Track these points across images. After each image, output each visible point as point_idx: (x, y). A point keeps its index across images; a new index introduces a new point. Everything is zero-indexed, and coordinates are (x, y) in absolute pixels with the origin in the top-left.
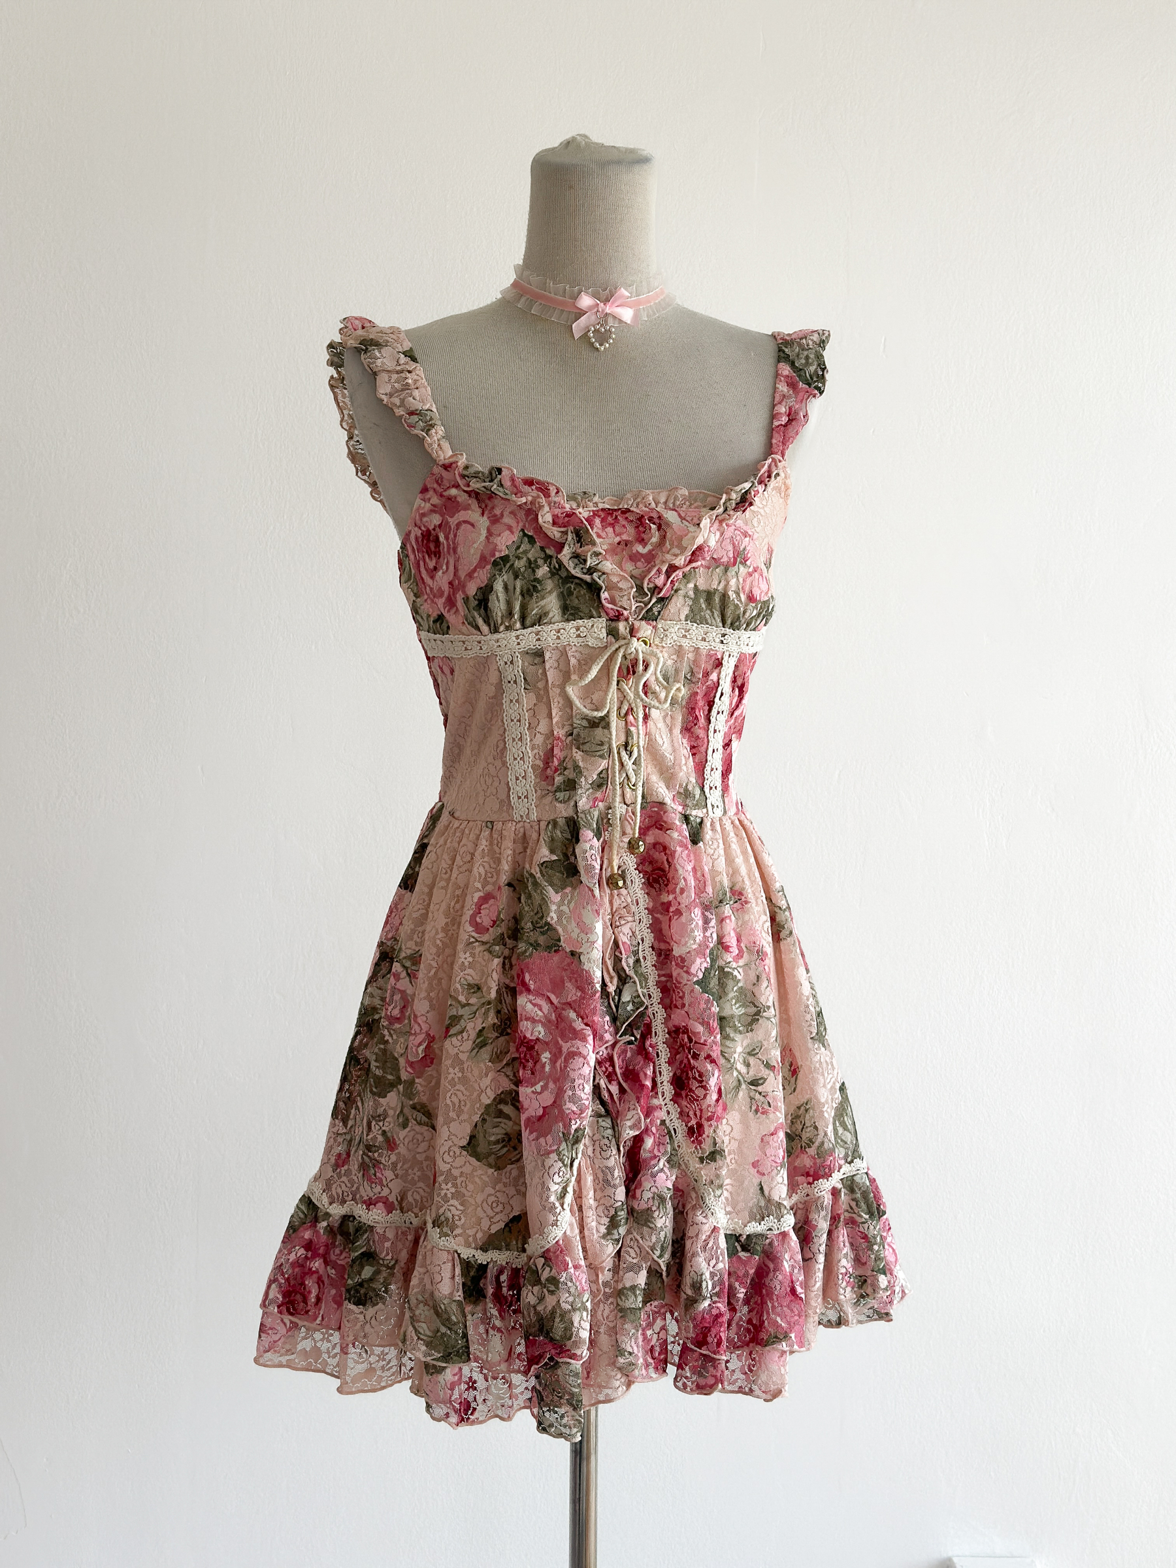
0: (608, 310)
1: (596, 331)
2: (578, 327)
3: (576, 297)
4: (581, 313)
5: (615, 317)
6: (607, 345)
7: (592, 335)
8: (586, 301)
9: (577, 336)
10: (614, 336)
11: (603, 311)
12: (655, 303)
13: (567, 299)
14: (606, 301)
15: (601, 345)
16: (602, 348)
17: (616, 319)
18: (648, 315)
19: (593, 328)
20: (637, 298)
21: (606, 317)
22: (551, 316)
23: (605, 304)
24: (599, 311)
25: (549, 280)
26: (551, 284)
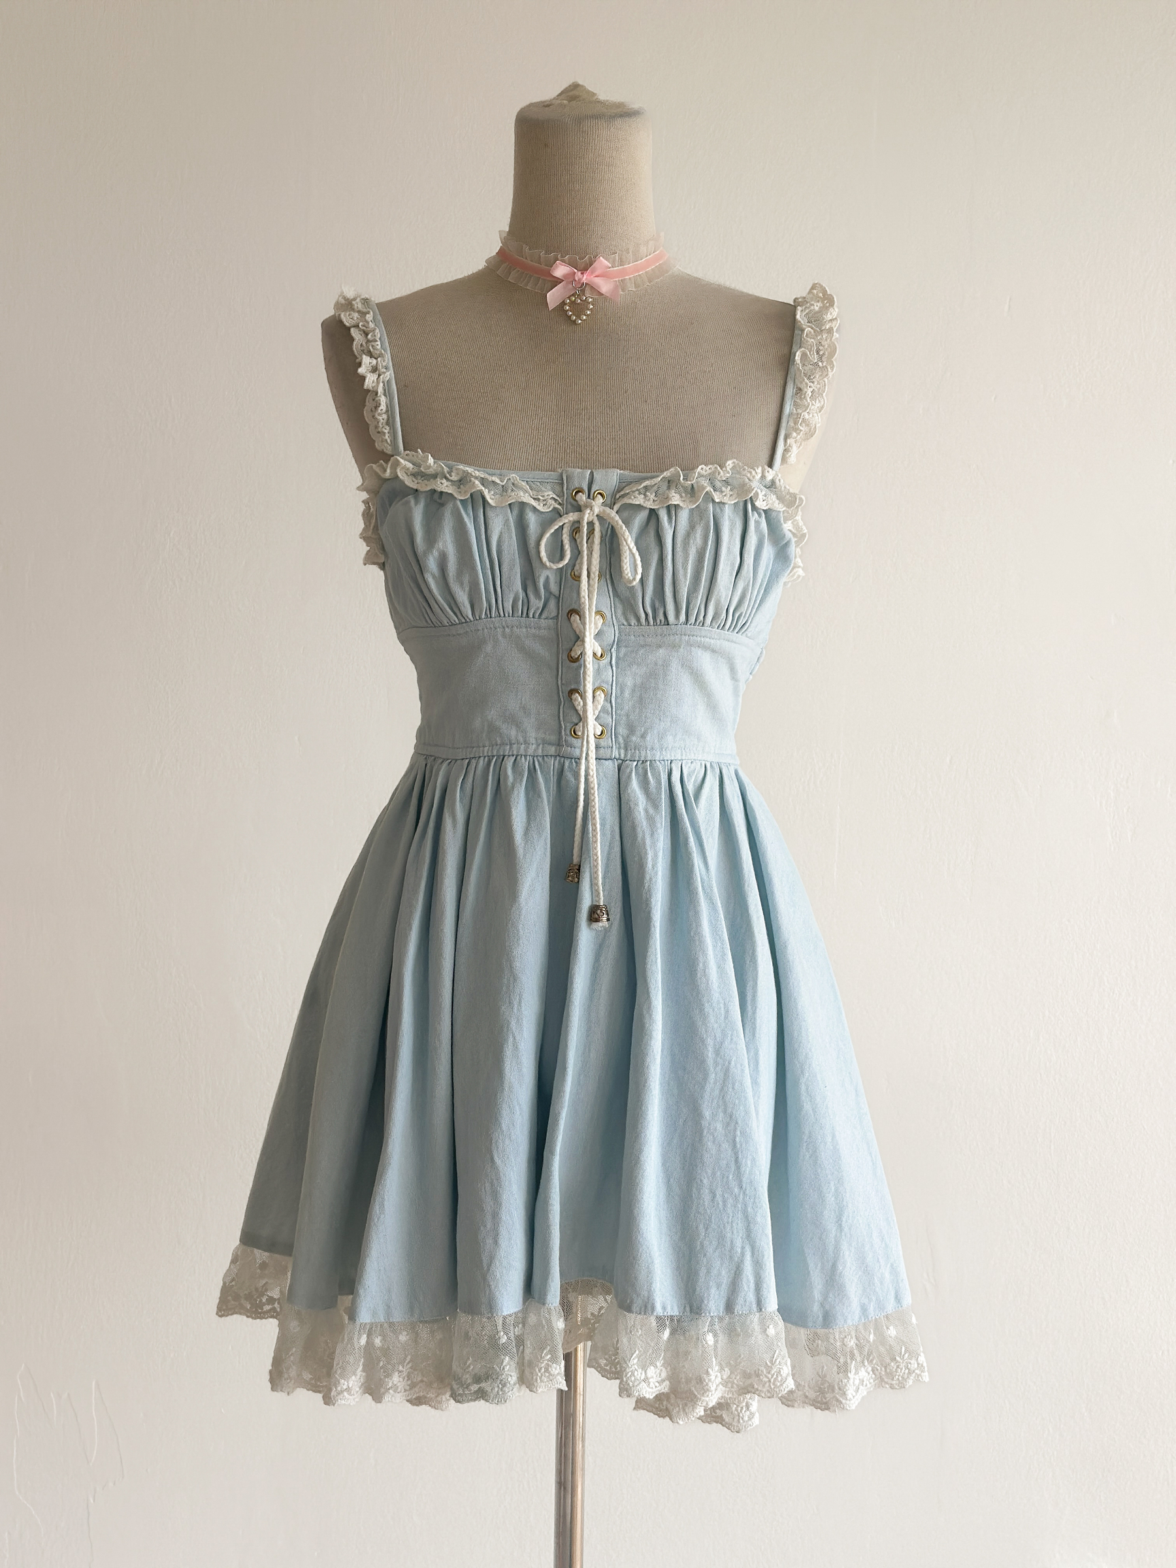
0: (585, 280)
1: (573, 303)
2: (554, 297)
3: (551, 264)
4: (557, 281)
5: (592, 288)
6: (585, 317)
7: (567, 306)
8: (560, 270)
9: (551, 306)
10: (591, 308)
11: (579, 280)
13: (543, 267)
14: (584, 270)
15: (578, 317)
16: (580, 321)
17: (594, 289)
18: (637, 286)
19: (568, 301)
20: (620, 267)
21: (583, 287)
22: (527, 285)
23: (582, 274)
24: (575, 281)
25: (524, 246)
26: (526, 249)
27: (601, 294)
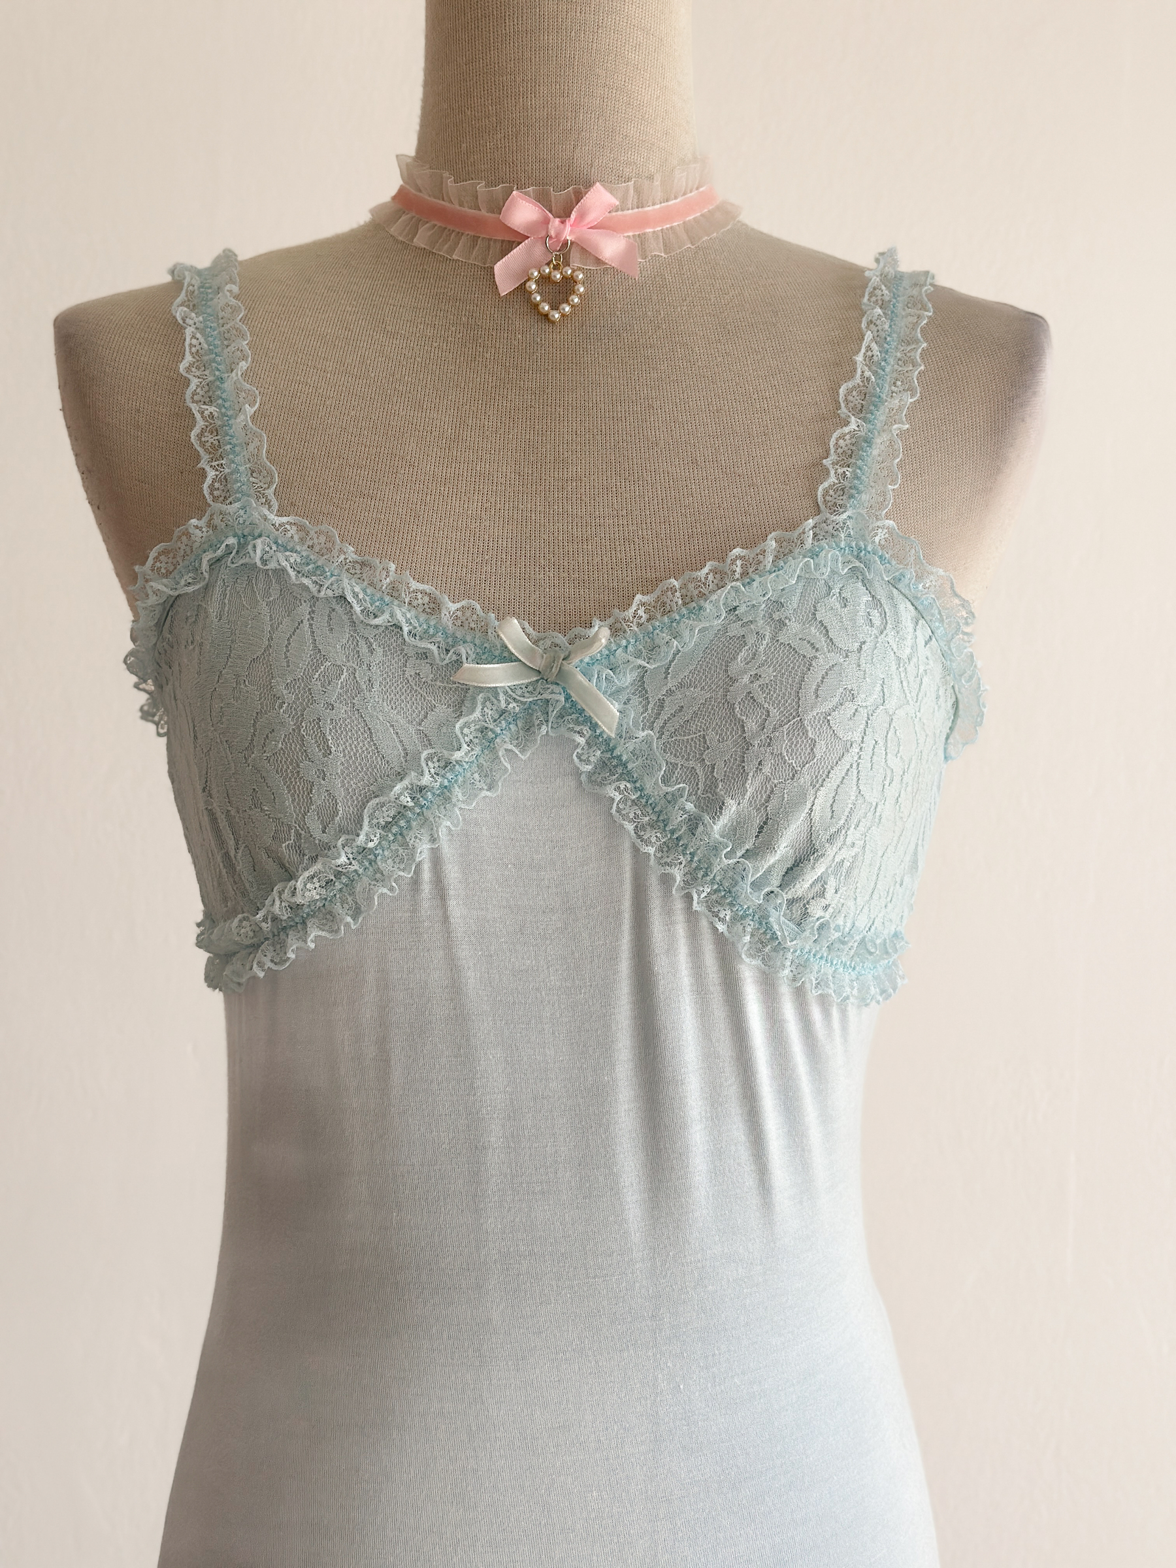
0: (568, 235)
1: (544, 280)
2: (505, 271)
3: (497, 206)
4: (512, 239)
5: (584, 251)
6: (567, 309)
7: (534, 287)
10: (582, 289)
11: (558, 235)
12: (684, 223)
13: (484, 212)
14: (564, 214)
15: (555, 307)
16: (557, 316)
17: (586, 252)
18: (667, 248)
19: (536, 274)
20: (636, 210)
21: (564, 252)
22: (452, 250)
23: (563, 222)
24: (551, 238)
25: (446, 174)
26: (450, 182)
27: (599, 261)
